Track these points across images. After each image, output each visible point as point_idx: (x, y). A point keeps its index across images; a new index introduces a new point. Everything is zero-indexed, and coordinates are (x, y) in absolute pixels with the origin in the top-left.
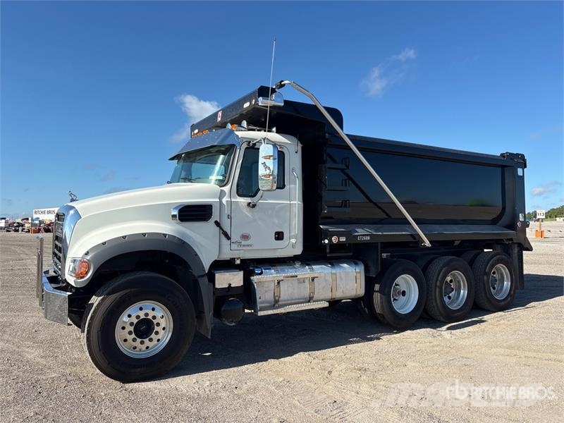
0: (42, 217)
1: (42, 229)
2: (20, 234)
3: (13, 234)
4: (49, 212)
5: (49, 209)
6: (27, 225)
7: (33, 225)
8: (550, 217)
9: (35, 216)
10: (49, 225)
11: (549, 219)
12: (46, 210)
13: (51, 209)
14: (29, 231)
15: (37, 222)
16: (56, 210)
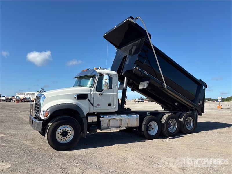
0: (20, 96)
1: (20, 101)
2: (11, 103)
3: (8, 103)
4: (22, 94)
5: (22, 93)
6: (14, 99)
7: (16, 99)
8: (228, 100)
9: (17, 96)
10: (22, 99)
11: (227, 101)
12: (21, 93)
13: (23, 93)
14: (15, 102)
15: (18, 98)
16: (25, 93)
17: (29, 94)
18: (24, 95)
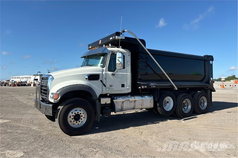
0: (15, 80)
1: (16, 85)
2: (7, 87)
3: (4, 87)
4: (18, 78)
5: (18, 77)
6: (10, 83)
7: (12, 83)
8: (228, 80)
9: (12, 79)
10: (18, 83)
11: (228, 81)
12: (17, 77)
13: (19, 77)
14: (11, 86)
15: (13, 82)
16: (21, 77)
17: (26, 78)
18: (20, 79)
